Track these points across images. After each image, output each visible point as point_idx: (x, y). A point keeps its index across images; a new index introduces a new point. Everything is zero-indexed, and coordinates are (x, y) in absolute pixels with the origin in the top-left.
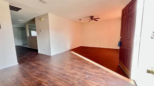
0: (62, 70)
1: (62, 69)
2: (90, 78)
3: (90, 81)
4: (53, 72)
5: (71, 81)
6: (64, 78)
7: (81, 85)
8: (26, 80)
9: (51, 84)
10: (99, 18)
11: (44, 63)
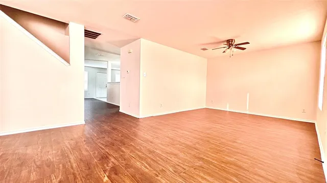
0: (150, 144)
1: (151, 142)
2: (203, 168)
3: (202, 174)
4: (133, 144)
5: (161, 165)
6: (150, 158)
7: (180, 176)
8: (88, 148)
9: (123, 162)
10: (248, 43)
11: (123, 128)
